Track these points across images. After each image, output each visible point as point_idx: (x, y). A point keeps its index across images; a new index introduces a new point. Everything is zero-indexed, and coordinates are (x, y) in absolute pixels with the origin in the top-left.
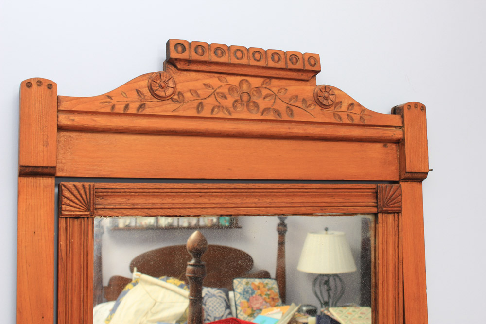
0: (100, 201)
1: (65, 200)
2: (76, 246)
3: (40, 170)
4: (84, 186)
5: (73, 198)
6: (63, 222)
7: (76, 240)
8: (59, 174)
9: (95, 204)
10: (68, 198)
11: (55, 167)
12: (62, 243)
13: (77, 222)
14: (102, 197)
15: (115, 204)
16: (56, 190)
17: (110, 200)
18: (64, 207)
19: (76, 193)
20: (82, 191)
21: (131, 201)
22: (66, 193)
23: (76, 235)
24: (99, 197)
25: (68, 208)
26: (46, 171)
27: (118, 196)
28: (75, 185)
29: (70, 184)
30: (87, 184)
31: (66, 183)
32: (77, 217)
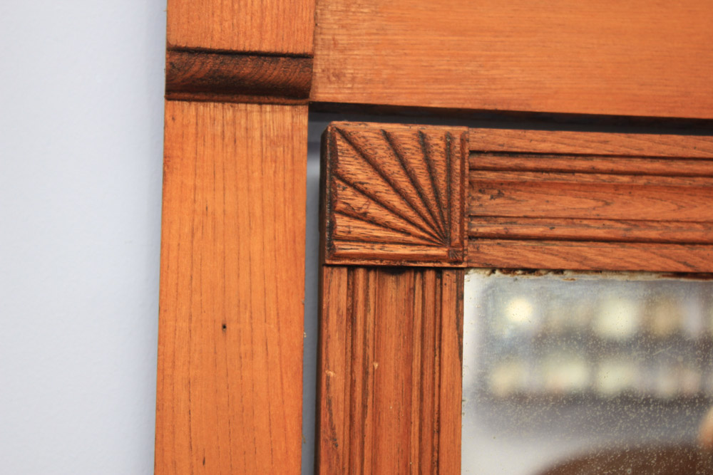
0: (487, 203)
1: (347, 196)
2: (390, 389)
3: (247, 69)
4: (423, 139)
5: (378, 186)
6: (337, 282)
7: (390, 364)
8: (325, 92)
9: (466, 214)
10: (359, 189)
11: (306, 58)
12: (335, 373)
13: (394, 289)
14: (499, 190)
15: (551, 219)
16: (314, 169)
17: (529, 204)
18: (342, 223)
19: (392, 167)
20: (416, 161)
21: (615, 211)
22: (352, 167)
23: (392, 342)
24: (484, 187)
25: (360, 228)
26: (274, 72)
27: (564, 188)
28: (387, 136)
29: (368, 131)
30: (435, 133)
31: (351, 127)
32: (396, 269)
